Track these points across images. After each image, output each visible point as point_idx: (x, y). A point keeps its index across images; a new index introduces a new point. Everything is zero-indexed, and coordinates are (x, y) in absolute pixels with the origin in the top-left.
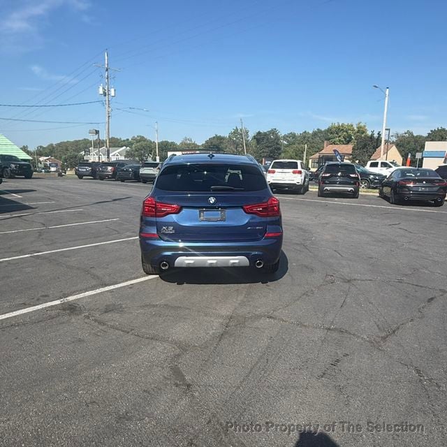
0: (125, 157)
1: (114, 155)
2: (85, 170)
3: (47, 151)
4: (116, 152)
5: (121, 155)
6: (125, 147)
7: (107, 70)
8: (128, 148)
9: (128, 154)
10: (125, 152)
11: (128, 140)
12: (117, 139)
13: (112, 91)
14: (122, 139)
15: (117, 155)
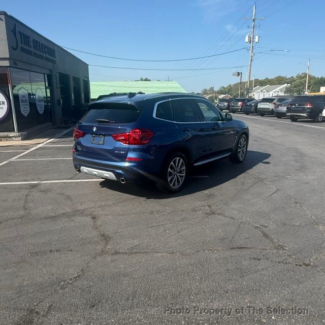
0: (285, 93)
1: (275, 92)
2: (223, 105)
3: (227, 90)
4: (278, 89)
5: (281, 92)
6: (286, 84)
7: (254, 21)
8: (289, 85)
9: (287, 90)
10: (285, 88)
11: (293, 77)
12: (283, 78)
13: (257, 38)
14: (288, 77)
15: (278, 92)
